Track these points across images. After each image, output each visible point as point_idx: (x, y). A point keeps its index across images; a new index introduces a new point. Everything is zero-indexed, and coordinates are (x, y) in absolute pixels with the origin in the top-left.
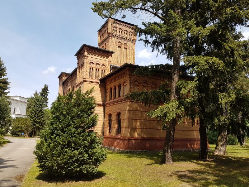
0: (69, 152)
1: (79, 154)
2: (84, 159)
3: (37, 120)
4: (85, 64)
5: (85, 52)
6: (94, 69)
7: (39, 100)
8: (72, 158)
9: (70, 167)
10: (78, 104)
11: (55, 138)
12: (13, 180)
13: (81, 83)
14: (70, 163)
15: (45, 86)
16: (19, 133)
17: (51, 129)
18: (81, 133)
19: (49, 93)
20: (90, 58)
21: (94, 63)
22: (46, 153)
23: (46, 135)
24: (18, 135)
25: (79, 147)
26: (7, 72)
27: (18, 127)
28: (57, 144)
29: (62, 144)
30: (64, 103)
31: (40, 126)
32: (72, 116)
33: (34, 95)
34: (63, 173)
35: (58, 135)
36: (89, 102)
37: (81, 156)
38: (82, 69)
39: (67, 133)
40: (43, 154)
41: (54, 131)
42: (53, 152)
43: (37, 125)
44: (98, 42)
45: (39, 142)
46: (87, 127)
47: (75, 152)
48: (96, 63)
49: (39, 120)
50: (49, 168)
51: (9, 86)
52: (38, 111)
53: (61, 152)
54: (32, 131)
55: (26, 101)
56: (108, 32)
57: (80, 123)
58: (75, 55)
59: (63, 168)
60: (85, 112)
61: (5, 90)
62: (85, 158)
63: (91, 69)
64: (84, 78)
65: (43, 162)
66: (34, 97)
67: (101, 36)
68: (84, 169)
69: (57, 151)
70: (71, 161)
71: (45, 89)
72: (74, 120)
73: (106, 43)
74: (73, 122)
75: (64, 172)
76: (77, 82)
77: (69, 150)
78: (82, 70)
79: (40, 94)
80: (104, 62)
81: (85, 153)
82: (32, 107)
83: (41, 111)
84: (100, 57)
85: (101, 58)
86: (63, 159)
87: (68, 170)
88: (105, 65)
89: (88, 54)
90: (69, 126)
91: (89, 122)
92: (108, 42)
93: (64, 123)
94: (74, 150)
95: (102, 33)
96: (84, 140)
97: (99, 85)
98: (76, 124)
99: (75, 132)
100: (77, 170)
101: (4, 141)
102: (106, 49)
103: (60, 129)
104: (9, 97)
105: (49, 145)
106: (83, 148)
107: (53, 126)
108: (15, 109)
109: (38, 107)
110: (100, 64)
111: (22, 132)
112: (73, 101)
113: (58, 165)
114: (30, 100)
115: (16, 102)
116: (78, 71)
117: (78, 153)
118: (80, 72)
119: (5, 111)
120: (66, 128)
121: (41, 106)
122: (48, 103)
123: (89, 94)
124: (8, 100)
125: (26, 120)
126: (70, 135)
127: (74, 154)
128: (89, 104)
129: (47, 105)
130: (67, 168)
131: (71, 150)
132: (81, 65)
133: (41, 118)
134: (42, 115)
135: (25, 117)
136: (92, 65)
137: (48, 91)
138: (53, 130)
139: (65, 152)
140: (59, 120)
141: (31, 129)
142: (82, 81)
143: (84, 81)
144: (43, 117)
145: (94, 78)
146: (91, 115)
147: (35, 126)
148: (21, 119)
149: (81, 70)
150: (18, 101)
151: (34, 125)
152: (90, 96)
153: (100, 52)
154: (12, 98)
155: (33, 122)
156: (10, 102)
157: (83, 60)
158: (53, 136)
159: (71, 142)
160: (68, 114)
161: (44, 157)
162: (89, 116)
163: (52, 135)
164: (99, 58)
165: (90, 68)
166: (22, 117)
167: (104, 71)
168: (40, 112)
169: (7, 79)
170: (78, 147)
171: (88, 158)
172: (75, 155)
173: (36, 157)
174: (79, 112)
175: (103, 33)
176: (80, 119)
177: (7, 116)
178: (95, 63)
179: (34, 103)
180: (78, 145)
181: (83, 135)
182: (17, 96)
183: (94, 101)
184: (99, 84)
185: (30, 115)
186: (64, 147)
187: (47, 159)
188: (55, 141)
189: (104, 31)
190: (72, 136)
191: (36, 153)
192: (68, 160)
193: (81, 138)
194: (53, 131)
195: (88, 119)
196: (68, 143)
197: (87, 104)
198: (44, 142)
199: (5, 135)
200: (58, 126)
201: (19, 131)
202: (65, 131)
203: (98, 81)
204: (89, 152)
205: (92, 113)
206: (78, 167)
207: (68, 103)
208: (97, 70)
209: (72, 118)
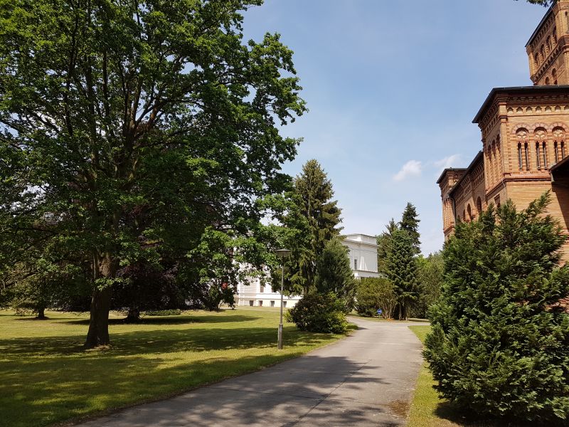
0: (509, 359)
1: (537, 367)
2: (551, 382)
3: (405, 283)
4: (504, 137)
5: (501, 107)
6: (532, 145)
7: (402, 238)
8: (519, 377)
9: (517, 398)
10: (510, 240)
11: (466, 324)
12: (387, 409)
13: (500, 186)
14: (514, 386)
15: (409, 206)
16: (372, 310)
17: (455, 303)
18: (532, 314)
19: (419, 221)
20: (514, 119)
21: (528, 128)
22: (452, 359)
23: (443, 316)
24: (370, 315)
25: (533, 350)
26: (333, 189)
27: (369, 298)
28: (473, 337)
29: (488, 340)
30: (475, 241)
31: (413, 295)
32: (501, 272)
33: (388, 228)
34: (500, 409)
35: (474, 317)
36: (543, 233)
37: (542, 372)
38: (497, 151)
39: (496, 313)
40: (445, 361)
41: (463, 308)
42: (468, 358)
43: (406, 294)
44: (531, 70)
45: (431, 332)
46: (547, 299)
47: (524, 360)
48: (534, 128)
49: (408, 281)
50: (463, 392)
51: (340, 217)
52: (402, 262)
53: (488, 359)
54: (398, 306)
55: (374, 242)
56: (558, 38)
57: (526, 287)
58: (473, 122)
59: (497, 397)
60: (534, 259)
61: (335, 224)
62: (557, 379)
63: (523, 147)
64: (504, 174)
65: (447, 378)
66: (389, 233)
67: (537, 54)
68: (557, 407)
69: (476, 354)
70: (516, 383)
71: (410, 214)
72: (508, 280)
73: (554, 69)
74: (507, 286)
75: (502, 407)
76: (487, 188)
77: (507, 354)
78: (498, 155)
79: (400, 226)
80: (558, 119)
81: (553, 366)
82: (389, 254)
83: (408, 261)
84: (543, 108)
85: (548, 112)
86: (496, 376)
87: (512, 404)
88: (564, 127)
89: (510, 109)
90: (498, 296)
91: (550, 285)
92: (562, 62)
93: (483, 290)
94: (520, 357)
95: (539, 47)
96: (544, 332)
97: (553, 184)
98: (514, 292)
99: (515, 310)
100: (536, 408)
101: (348, 325)
102: (556, 83)
103: (475, 303)
104: (343, 238)
105: (455, 340)
106: (546, 351)
107: (456, 296)
108: (356, 260)
109: (401, 253)
110: (546, 127)
111: (377, 308)
112: (497, 234)
113: (484, 388)
114: (383, 240)
115: (356, 247)
116: (485, 158)
117: (532, 363)
118: (493, 160)
119: (342, 265)
120: (490, 300)
121: (408, 251)
122: (419, 243)
123: (538, 211)
124: (344, 244)
125: (381, 282)
126: (504, 320)
127: (523, 366)
128: (544, 237)
129: (418, 249)
130: (508, 399)
131: (512, 354)
132: (494, 141)
133: (411, 277)
134: (412, 271)
135: (377, 276)
136: (522, 137)
137: (416, 218)
138: (460, 306)
139: (499, 359)
140: (469, 281)
141: (393, 301)
142: (500, 181)
143: (506, 181)
144: (415, 275)
145: (534, 167)
146: (552, 265)
147: (401, 296)
148: (372, 280)
149: (495, 154)
150: (358, 244)
151: (400, 293)
152: (543, 216)
153: (542, 97)
154: (348, 238)
155: (396, 286)
156: (347, 247)
157: (496, 129)
158: (461, 319)
159: (510, 336)
160: (491, 266)
161: (448, 366)
162: (548, 268)
163: (459, 317)
164: (543, 111)
165: (519, 145)
166: (372, 275)
167: (562, 144)
168: (408, 265)
169: (336, 202)
170: (530, 348)
171: (563, 379)
172: (527, 368)
173: (429, 364)
174: (518, 260)
175: (543, 45)
176: (525, 277)
177: (347, 274)
178: (531, 128)
179: (391, 247)
180: (530, 344)
181: (540, 320)
182: (356, 235)
183: (556, 227)
184: (553, 180)
185: (389, 272)
186: (493, 347)
187: (456, 373)
188: (468, 332)
189: (544, 38)
190: (509, 322)
191: (427, 356)
192: (510, 379)
193: (536, 326)
194: (458, 307)
195: (548, 277)
196: (502, 337)
197: (536, 238)
198: (443, 331)
199: (347, 314)
200: (471, 295)
201: (372, 306)
202: (490, 308)
203: (547, 174)
204: (564, 364)
205: (556, 260)
206: (540, 400)
207: (484, 239)
208: (541, 145)
209: (502, 277)
